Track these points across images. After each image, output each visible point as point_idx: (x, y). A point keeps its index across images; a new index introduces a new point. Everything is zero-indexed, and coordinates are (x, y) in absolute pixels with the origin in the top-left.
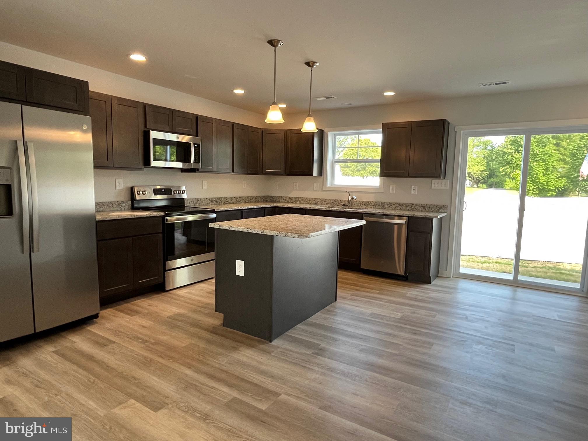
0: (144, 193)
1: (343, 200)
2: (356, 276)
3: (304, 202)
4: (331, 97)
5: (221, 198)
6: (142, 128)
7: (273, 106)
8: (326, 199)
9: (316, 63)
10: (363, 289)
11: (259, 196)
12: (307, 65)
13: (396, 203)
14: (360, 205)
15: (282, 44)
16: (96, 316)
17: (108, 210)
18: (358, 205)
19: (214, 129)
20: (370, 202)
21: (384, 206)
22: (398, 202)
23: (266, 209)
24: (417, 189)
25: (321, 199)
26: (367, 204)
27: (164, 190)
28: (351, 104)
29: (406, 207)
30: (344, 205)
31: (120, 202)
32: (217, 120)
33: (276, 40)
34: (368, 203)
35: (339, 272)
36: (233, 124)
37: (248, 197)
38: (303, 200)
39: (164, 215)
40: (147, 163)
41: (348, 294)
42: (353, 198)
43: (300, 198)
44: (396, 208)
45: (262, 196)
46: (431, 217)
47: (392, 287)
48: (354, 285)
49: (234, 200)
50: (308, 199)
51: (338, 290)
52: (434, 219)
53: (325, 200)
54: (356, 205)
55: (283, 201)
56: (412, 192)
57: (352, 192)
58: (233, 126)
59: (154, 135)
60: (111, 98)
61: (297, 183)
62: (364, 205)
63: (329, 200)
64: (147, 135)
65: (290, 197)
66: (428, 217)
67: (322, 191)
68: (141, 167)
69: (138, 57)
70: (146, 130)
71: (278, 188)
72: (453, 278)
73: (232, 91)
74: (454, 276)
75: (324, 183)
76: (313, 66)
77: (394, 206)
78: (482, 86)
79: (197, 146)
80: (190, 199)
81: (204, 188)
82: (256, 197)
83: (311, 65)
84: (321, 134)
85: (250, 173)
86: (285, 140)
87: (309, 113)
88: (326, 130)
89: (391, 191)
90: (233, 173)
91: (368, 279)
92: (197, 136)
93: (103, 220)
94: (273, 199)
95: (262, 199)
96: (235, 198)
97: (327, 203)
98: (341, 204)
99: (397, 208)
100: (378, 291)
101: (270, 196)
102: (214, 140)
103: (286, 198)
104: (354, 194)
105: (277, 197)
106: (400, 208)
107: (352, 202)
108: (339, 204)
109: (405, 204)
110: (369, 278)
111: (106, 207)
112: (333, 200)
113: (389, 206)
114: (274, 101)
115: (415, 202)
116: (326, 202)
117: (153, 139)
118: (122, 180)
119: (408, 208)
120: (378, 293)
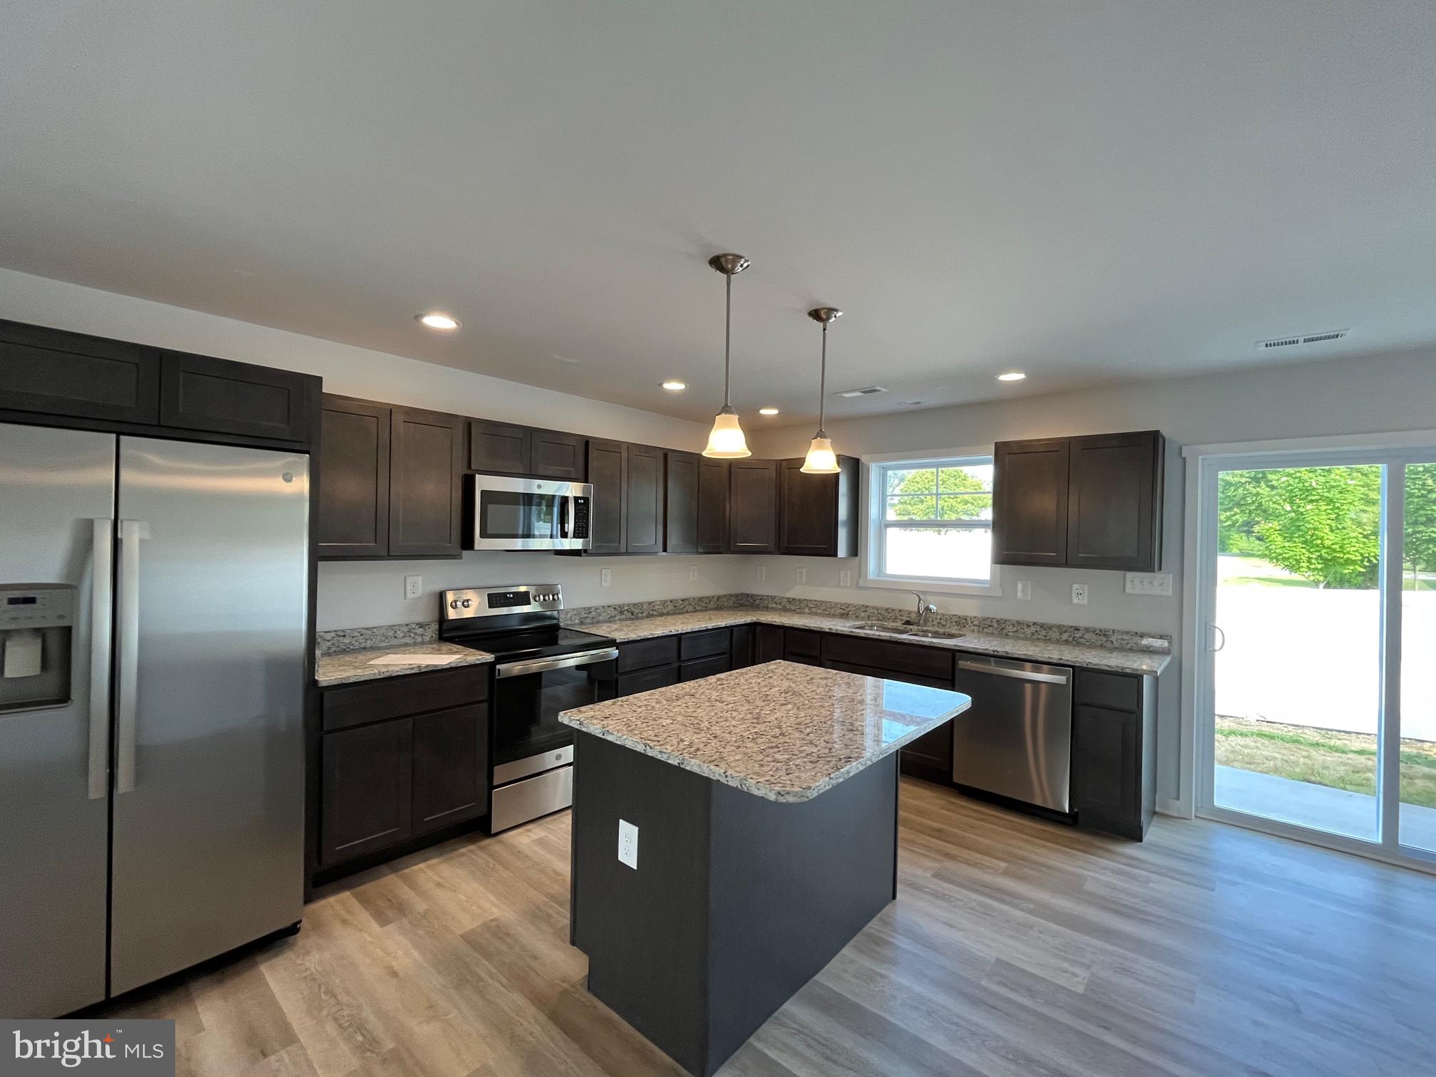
0: (466, 604)
1: (904, 611)
2: (943, 802)
3: (819, 611)
4: (874, 391)
5: (642, 604)
6: (460, 470)
7: (723, 415)
8: (867, 606)
9: (837, 310)
10: (965, 853)
11: (725, 596)
12: (815, 318)
13: (1034, 624)
14: (944, 623)
15: (745, 265)
16: (293, 930)
17: (382, 644)
18: (939, 623)
19: (624, 464)
20: (968, 619)
21: (1003, 629)
22: (1040, 620)
23: (735, 629)
24: (1086, 592)
25: (855, 606)
26: (962, 622)
27: (512, 596)
28: (919, 403)
29: (1061, 634)
30: (908, 623)
31: (414, 626)
32: (631, 446)
33: (730, 255)
34: (965, 619)
35: (902, 785)
36: (666, 451)
37: (701, 599)
38: (816, 606)
39: (493, 660)
40: (468, 543)
41: (926, 869)
42: (928, 609)
43: (811, 601)
44: (1033, 634)
45: (731, 595)
46: (1139, 672)
47: (1041, 850)
48: (939, 834)
49: (671, 607)
50: (828, 605)
51: (900, 852)
52: (1145, 676)
53: (863, 609)
54: (935, 622)
55: (774, 605)
56: (1075, 600)
57: (924, 593)
58: (666, 456)
59: (484, 483)
60: (390, 410)
61: (804, 570)
62: (954, 624)
63: (874, 608)
64: (468, 484)
65: (788, 599)
66: (1128, 671)
67: (858, 587)
68: (453, 553)
69: (439, 322)
70: (469, 472)
71: (764, 579)
72: (1198, 822)
73: (661, 385)
74: (1198, 815)
75: (861, 571)
76: (828, 318)
77: (1028, 631)
78: (1262, 348)
79: (582, 501)
80: (574, 609)
81: (604, 584)
82: (719, 598)
83: (824, 316)
84: (854, 467)
85: (701, 551)
86: (778, 482)
87: (820, 429)
88: (864, 459)
89: (1019, 594)
90: (665, 553)
91: (975, 815)
92: (586, 481)
93: (340, 683)
94: (755, 601)
95: (732, 602)
96: (671, 602)
97: (869, 617)
98: (901, 620)
99: (1036, 634)
100: (1004, 865)
101: (748, 595)
102: (624, 486)
103: (780, 601)
104: (930, 598)
105: (762, 598)
106: (1045, 636)
107: (925, 616)
108: (896, 618)
109: (1059, 627)
110: (976, 811)
111: (379, 638)
112: (882, 609)
113: (1015, 629)
114: (726, 405)
115: (1081, 623)
116: (867, 614)
117: (482, 491)
118: (420, 578)
119: (1065, 636)
120: (1006, 873)
